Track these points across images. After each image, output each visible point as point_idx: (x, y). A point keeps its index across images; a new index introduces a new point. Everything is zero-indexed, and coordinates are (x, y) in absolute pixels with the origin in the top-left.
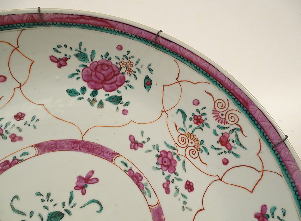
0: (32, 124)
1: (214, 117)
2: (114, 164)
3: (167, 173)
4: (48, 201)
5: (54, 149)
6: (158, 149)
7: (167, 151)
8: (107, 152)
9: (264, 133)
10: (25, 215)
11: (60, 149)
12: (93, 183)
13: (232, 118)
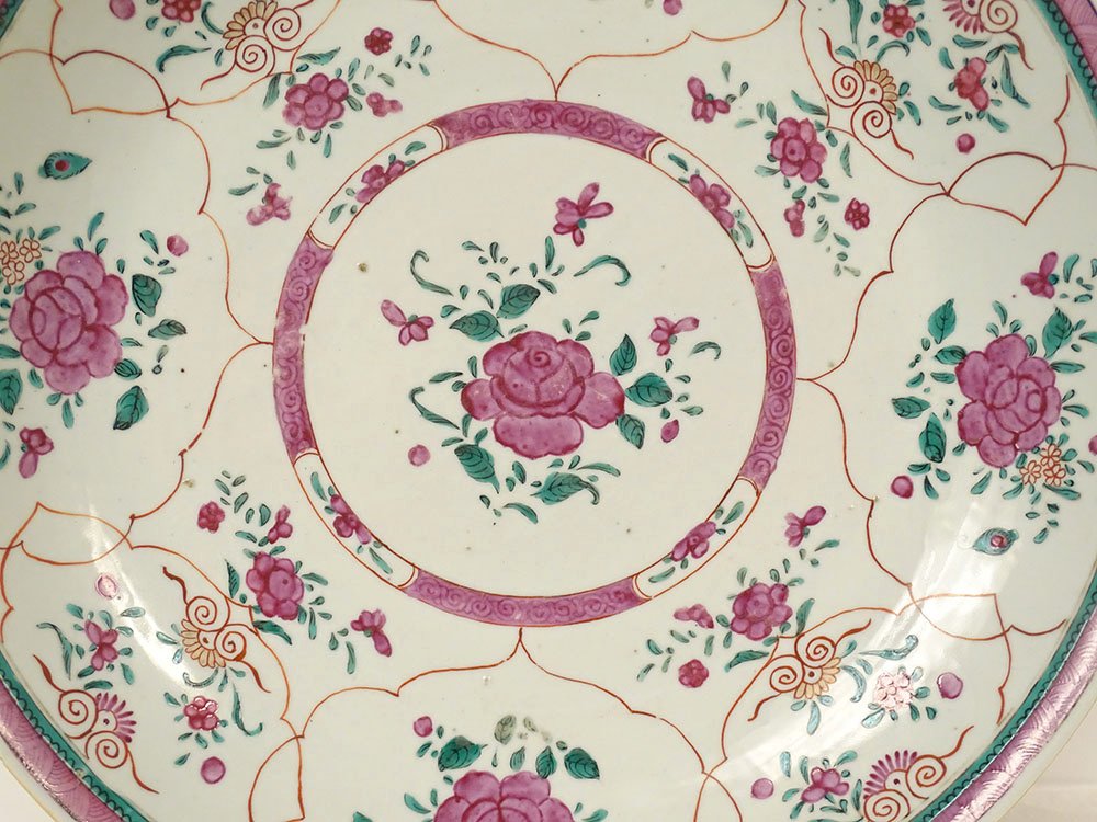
0: (415, 60)
1: (945, 10)
2: (650, 163)
3: (797, 182)
4: (495, 262)
5: (486, 130)
6: (773, 117)
7: (799, 121)
8: (630, 131)
9: (1081, 57)
10: (450, 294)
11: (502, 129)
12: (599, 216)
13: (1000, 12)
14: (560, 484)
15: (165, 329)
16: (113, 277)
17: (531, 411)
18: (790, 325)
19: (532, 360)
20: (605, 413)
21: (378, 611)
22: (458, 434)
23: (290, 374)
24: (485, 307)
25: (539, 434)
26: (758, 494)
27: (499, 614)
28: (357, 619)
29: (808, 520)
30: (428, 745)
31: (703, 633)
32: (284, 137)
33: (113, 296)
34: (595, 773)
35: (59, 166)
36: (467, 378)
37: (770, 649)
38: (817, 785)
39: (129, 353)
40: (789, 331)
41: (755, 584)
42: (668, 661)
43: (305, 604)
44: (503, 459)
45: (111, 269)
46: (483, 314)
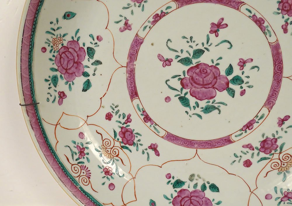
2: (240, 11)
3: (286, 17)
4: (191, 42)
5: (190, 2)
8: (234, 1)
10: (178, 52)
11: (195, 2)
12: (223, 28)
14: (209, 108)
15: (96, 63)
16: (82, 48)
17: (201, 87)
18: (282, 61)
19: (202, 71)
20: (223, 87)
21: (156, 144)
22: (179, 93)
23: (131, 76)
24: (188, 56)
25: (203, 93)
26: (269, 111)
27: (190, 145)
28: (150, 146)
29: (285, 119)
30: (170, 181)
31: (251, 152)
32: (130, 5)
33: (82, 53)
34: (218, 190)
35: (68, 16)
36: (182, 77)
37: (271, 157)
38: (286, 196)
39: (86, 70)
40: (281, 63)
41: (267, 138)
42: (240, 160)
43: (135, 141)
44: (192, 101)
45: (81, 46)
46: (187, 58)
